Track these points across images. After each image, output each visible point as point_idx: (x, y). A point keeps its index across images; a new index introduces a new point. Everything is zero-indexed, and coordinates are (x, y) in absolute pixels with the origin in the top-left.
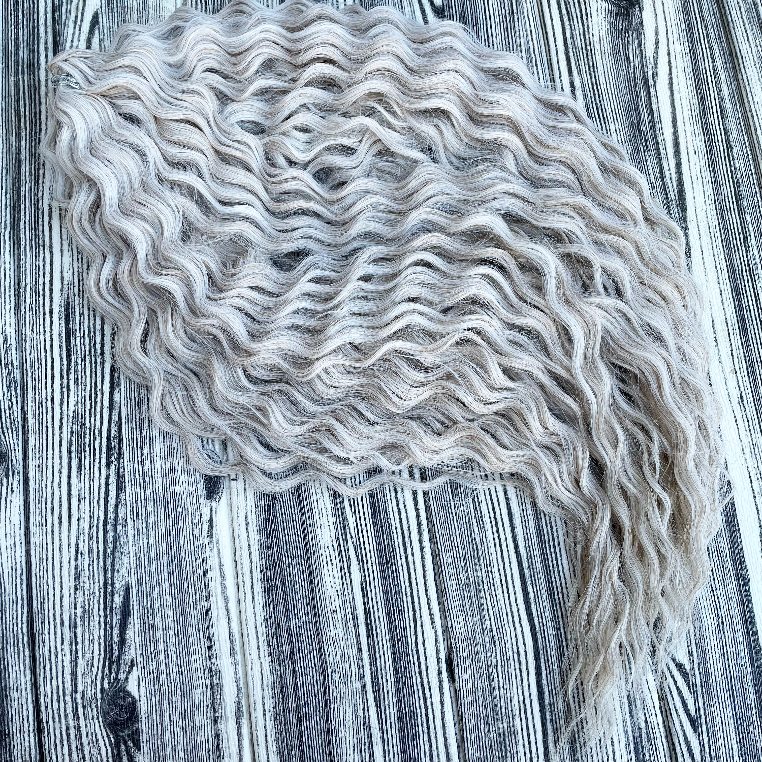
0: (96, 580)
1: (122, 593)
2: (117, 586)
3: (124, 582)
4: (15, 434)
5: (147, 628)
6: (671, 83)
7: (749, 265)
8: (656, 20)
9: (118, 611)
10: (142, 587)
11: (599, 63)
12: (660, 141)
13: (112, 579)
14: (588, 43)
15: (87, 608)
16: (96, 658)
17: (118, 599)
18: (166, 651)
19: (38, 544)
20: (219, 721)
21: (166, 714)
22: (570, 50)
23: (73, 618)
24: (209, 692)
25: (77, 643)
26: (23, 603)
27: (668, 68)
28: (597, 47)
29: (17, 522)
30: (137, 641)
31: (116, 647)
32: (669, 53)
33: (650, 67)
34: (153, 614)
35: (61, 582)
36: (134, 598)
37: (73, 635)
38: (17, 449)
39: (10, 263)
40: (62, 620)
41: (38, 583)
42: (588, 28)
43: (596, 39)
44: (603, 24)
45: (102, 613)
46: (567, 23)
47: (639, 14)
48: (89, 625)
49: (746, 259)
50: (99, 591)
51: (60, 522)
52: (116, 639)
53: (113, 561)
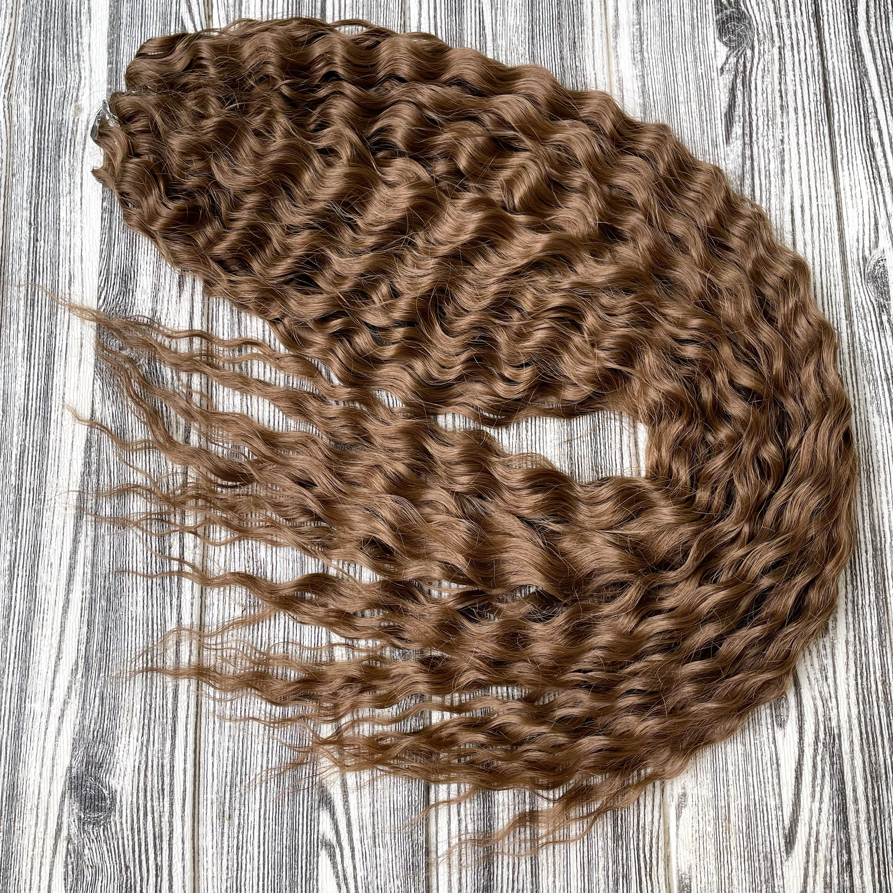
0: (761, 148)
1: (734, 135)
2: (740, 142)
3: (732, 146)
4: (860, 303)
5: (707, 104)
6: (58, 658)
7: (26, 425)
8: (55, 750)
9: (737, 119)
10: (712, 141)
11: (137, 699)
12: (88, 584)
13: (744, 149)
14: (146, 728)
15: (770, 123)
16: (759, 77)
17: (737, 129)
18: (688, 82)
19: (826, 188)
20: (635, 22)
21: (688, 28)
22: (170, 721)
23: (785, 114)
24: (644, 46)
25: (780, 91)
26: (839, 131)
27: (57, 680)
28: (135, 720)
29: (850, 210)
30: (717, 92)
31: (739, 86)
32: (51, 700)
33: (78, 684)
34: (701, 116)
35: (798, 149)
36: (721, 130)
37: (784, 99)
38: (856, 287)
39: (881, 503)
40: (796, 113)
41: (824, 150)
42: (142, 749)
43: (134, 733)
44: (121, 753)
45: (754, 117)
46: (167, 761)
47: (74, 763)
48: (767, 107)
49: (28, 432)
50: (758, 139)
51: (802, 207)
52: (739, 94)
53: (743, 167)
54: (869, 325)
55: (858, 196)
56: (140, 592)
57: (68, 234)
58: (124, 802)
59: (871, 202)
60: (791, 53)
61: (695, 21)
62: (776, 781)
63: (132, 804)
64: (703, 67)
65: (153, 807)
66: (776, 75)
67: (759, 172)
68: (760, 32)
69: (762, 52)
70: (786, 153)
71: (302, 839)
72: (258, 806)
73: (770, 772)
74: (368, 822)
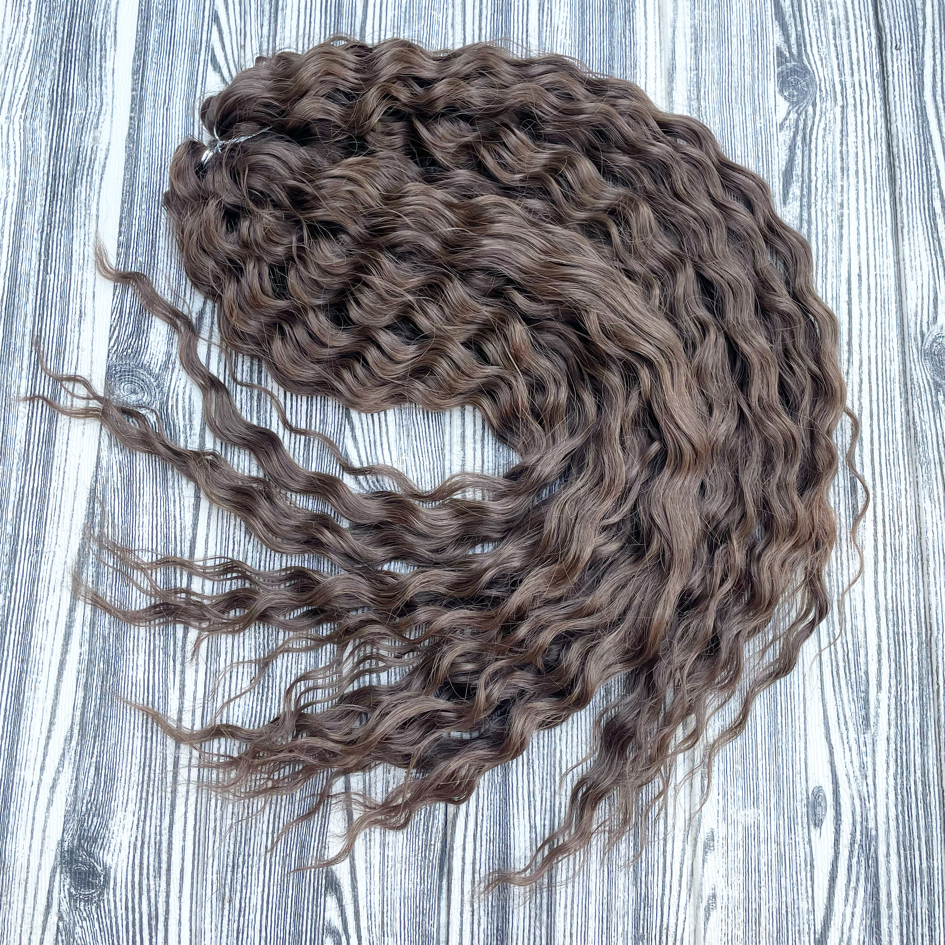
54: (924, 404)
55: (918, 268)
56: (142, 655)
57: (81, 268)
58: (119, 880)
59: (931, 274)
60: (853, 113)
61: (756, 72)
62: (809, 883)
63: (127, 882)
64: (762, 121)
65: (149, 885)
66: (838, 135)
67: (817, 236)
68: (823, 89)
69: (824, 109)
70: (845, 218)
71: (306, 925)
72: (260, 889)
73: (803, 873)
74: (377, 909)
